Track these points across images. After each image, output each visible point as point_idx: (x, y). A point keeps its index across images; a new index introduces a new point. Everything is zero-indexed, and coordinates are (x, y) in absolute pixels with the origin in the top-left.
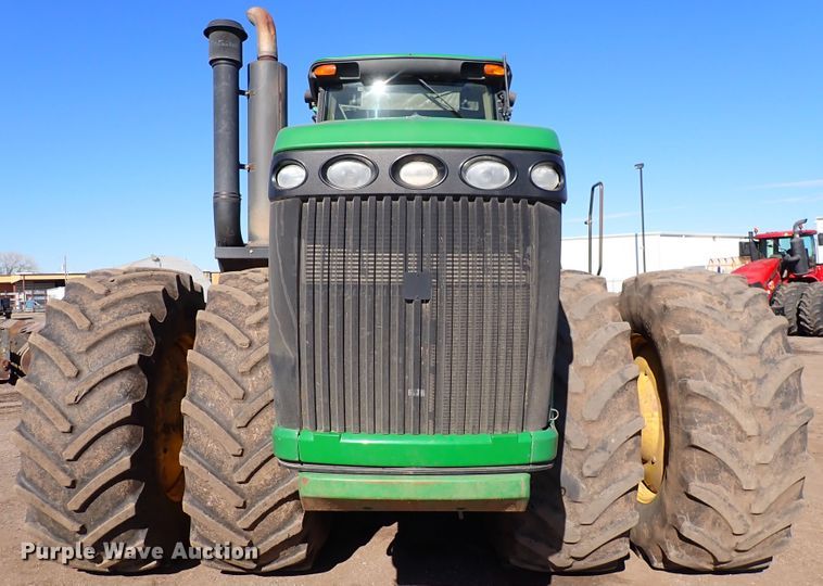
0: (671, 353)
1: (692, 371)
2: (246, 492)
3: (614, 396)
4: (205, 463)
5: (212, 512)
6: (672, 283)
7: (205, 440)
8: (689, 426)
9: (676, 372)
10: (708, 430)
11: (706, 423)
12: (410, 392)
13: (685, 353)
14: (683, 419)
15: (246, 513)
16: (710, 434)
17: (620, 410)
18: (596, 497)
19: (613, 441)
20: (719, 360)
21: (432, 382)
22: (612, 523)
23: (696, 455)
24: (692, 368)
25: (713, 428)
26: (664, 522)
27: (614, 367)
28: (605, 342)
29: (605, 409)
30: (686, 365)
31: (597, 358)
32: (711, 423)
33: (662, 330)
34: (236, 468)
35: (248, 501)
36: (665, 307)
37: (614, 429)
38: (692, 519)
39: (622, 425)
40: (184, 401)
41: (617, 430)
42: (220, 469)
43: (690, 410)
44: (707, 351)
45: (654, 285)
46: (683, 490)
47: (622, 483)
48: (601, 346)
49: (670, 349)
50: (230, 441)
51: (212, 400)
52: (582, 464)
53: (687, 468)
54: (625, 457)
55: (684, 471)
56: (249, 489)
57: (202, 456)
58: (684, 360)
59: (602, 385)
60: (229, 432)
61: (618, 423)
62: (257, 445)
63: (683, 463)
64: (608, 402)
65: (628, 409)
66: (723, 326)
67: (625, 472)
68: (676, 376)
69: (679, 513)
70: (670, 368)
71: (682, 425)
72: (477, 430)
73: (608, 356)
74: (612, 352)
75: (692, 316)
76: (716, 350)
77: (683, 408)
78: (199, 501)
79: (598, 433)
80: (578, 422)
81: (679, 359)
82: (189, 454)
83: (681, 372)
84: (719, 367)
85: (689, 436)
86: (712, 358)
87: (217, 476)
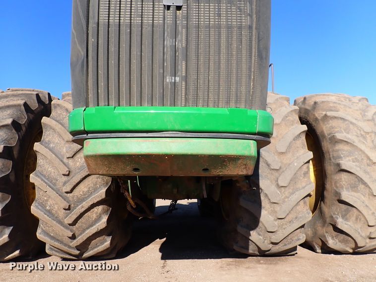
0: (321, 124)
1: (336, 130)
2: (71, 199)
3: (294, 140)
4: (46, 181)
5: (49, 213)
6: (317, 95)
7: (47, 166)
8: (337, 160)
9: (326, 133)
10: (349, 160)
11: (348, 156)
12: (168, 79)
13: (331, 121)
14: (333, 157)
15: (71, 213)
16: (351, 162)
17: (298, 147)
18: (286, 200)
19: (295, 164)
20: (351, 123)
21: (184, 67)
22: (296, 218)
23: (344, 176)
24: (336, 128)
25: (352, 159)
26: (324, 222)
27: (292, 125)
28: (286, 113)
29: (289, 147)
30: (333, 127)
31: (282, 120)
32: (351, 156)
33: (314, 115)
34: (65, 183)
35: (72, 205)
36: (315, 103)
37: (296, 158)
38: (343, 217)
39: (300, 156)
40: (36, 144)
41: (297, 158)
42: (55, 184)
43: (337, 151)
44: (343, 119)
45: (307, 97)
46: (337, 198)
47: (302, 191)
48: (284, 115)
49: (321, 122)
50: (62, 166)
51: (54, 143)
52: (278, 179)
53: (338, 185)
54: (303, 176)
55: (337, 187)
56: (73, 197)
57: (45, 176)
58: (331, 125)
59: (286, 133)
60: (62, 161)
61: (298, 155)
62: (79, 169)
63: (336, 183)
64: (291, 142)
65: (302, 148)
66: (350, 108)
67: (304, 184)
68: (326, 135)
69: (334, 214)
70: (322, 132)
71: (333, 160)
72: (216, 105)
73: (288, 120)
74: (290, 118)
75: (332, 105)
76: (348, 118)
77: (333, 151)
78: (43, 206)
79: (286, 159)
80: (274, 153)
81: (327, 125)
82: (37, 176)
83: (329, 132)
84: (351, 126)
85: (338, 165)
86: (347, 122)
87: (52, 189)
